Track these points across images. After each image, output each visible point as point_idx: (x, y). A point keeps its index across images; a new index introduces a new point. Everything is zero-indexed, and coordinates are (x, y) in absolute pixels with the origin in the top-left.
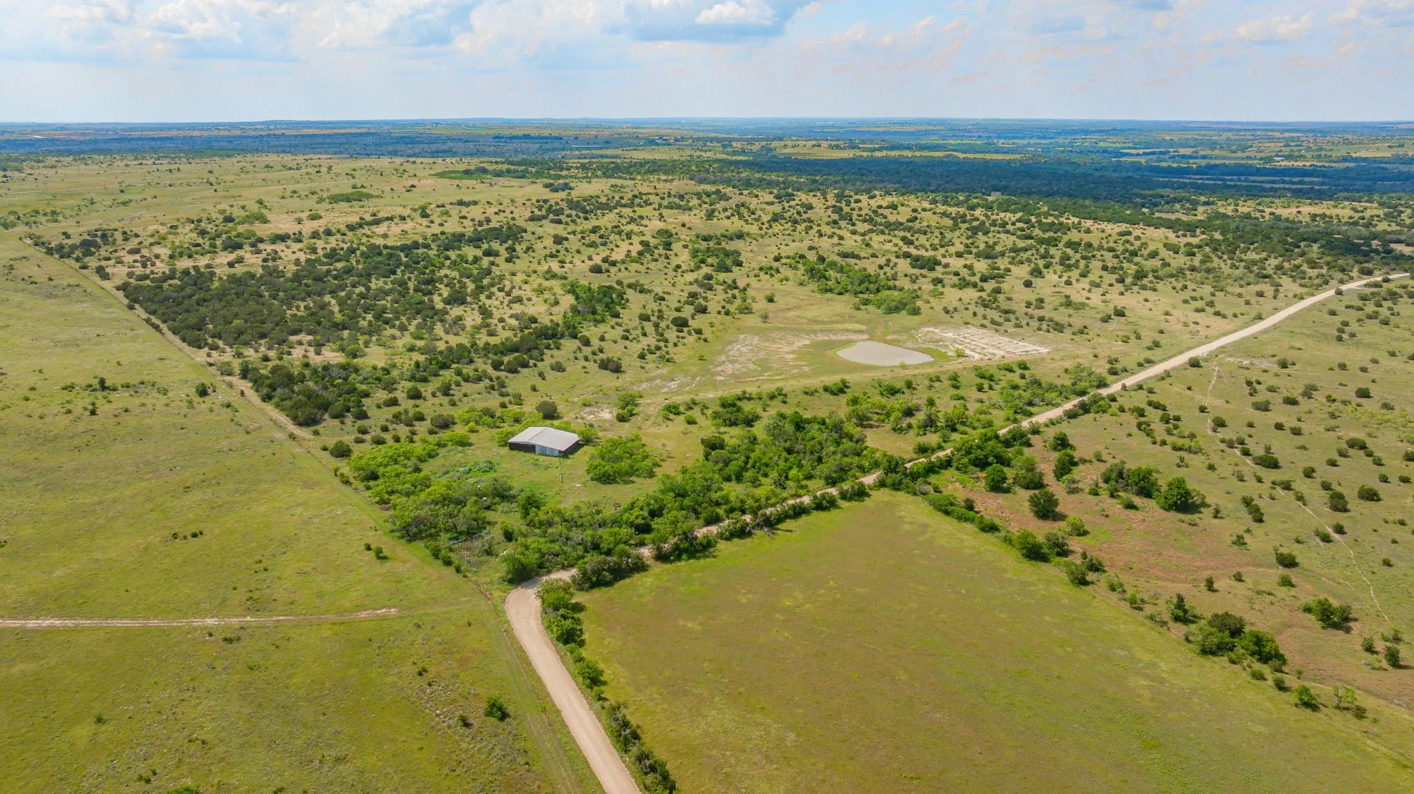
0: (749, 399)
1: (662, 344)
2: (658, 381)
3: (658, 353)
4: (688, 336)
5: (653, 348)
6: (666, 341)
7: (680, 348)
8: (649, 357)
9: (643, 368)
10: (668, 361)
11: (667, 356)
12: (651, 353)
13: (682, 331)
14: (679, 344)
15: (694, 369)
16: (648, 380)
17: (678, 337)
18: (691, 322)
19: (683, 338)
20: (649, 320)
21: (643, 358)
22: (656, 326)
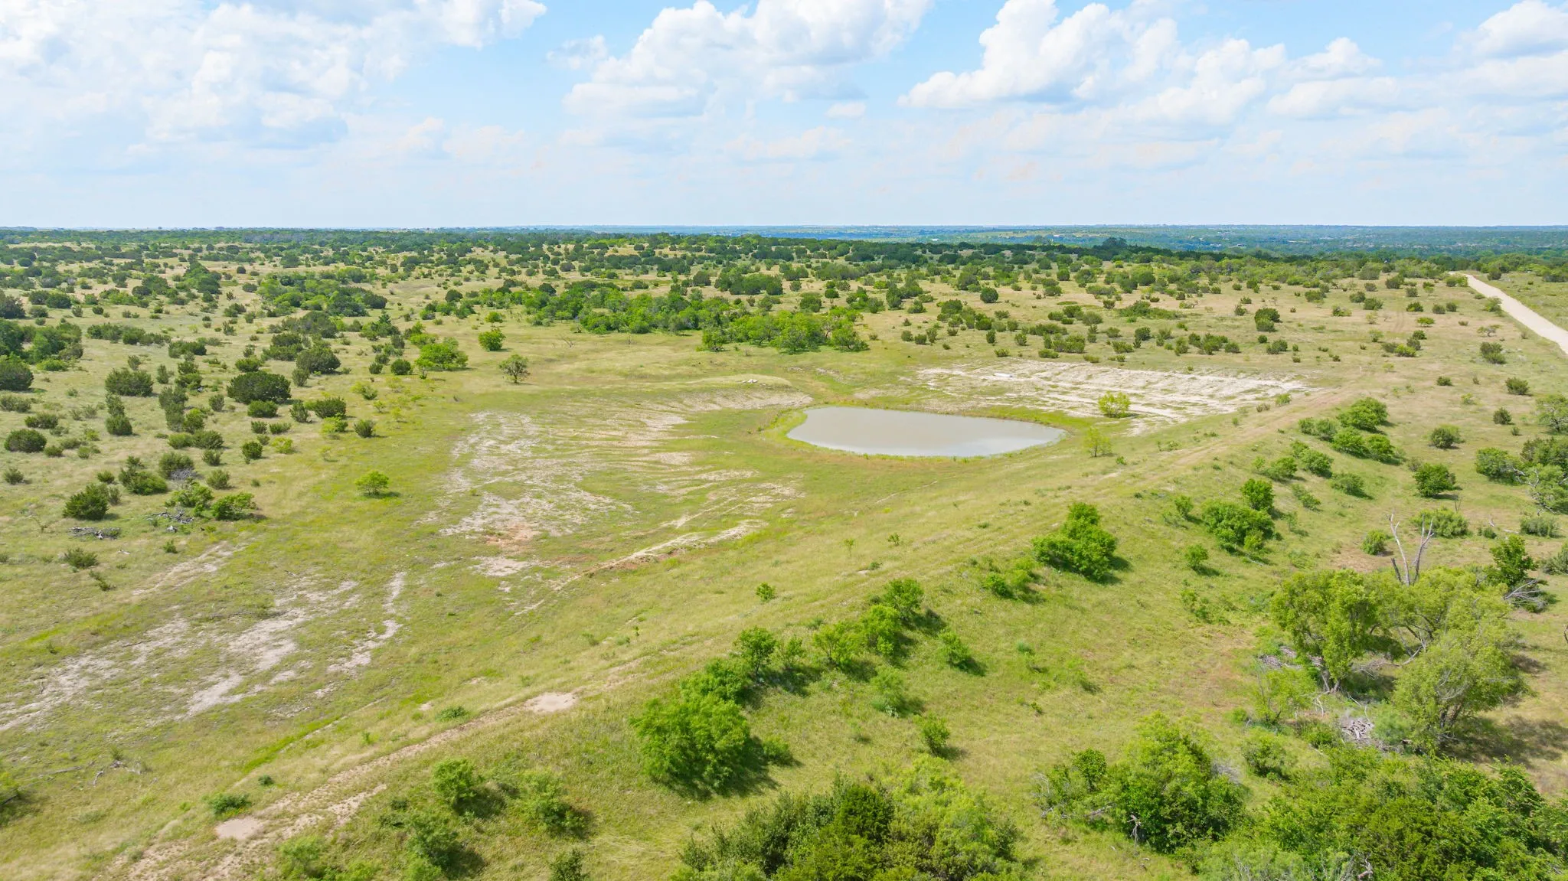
0: (795, 680)
1: (196, 454)
2: (171, 634)
3: (176, 487)
4: (295, 426)
5: (154, 469)
6: (215, 442)
7: (273, 462)
8: (132, 507)
9: (82, 562)
10: (225, 513)
11: (219, 496)
12: (139, 490)
13: (272, 414)
14: (267, 450)
15: (363, 538)
16: (97, 638)
17: (259, 429)
18: (295, 392)
19: (277, 430)
20: (148, 393)
21: (98, 515)
22: (174, 404)
